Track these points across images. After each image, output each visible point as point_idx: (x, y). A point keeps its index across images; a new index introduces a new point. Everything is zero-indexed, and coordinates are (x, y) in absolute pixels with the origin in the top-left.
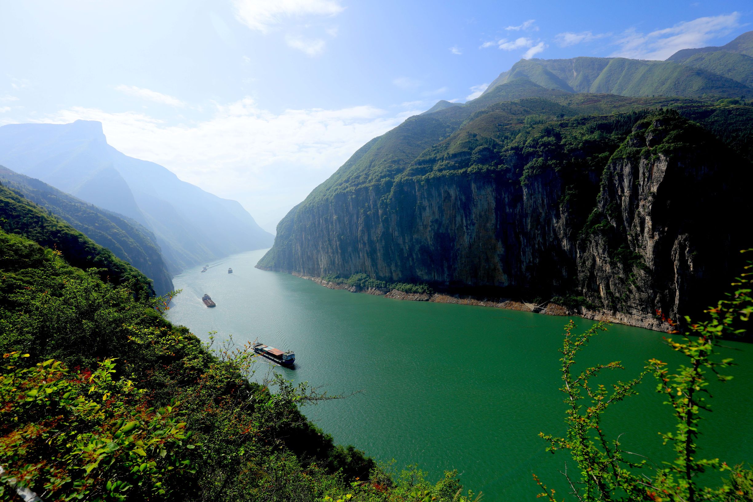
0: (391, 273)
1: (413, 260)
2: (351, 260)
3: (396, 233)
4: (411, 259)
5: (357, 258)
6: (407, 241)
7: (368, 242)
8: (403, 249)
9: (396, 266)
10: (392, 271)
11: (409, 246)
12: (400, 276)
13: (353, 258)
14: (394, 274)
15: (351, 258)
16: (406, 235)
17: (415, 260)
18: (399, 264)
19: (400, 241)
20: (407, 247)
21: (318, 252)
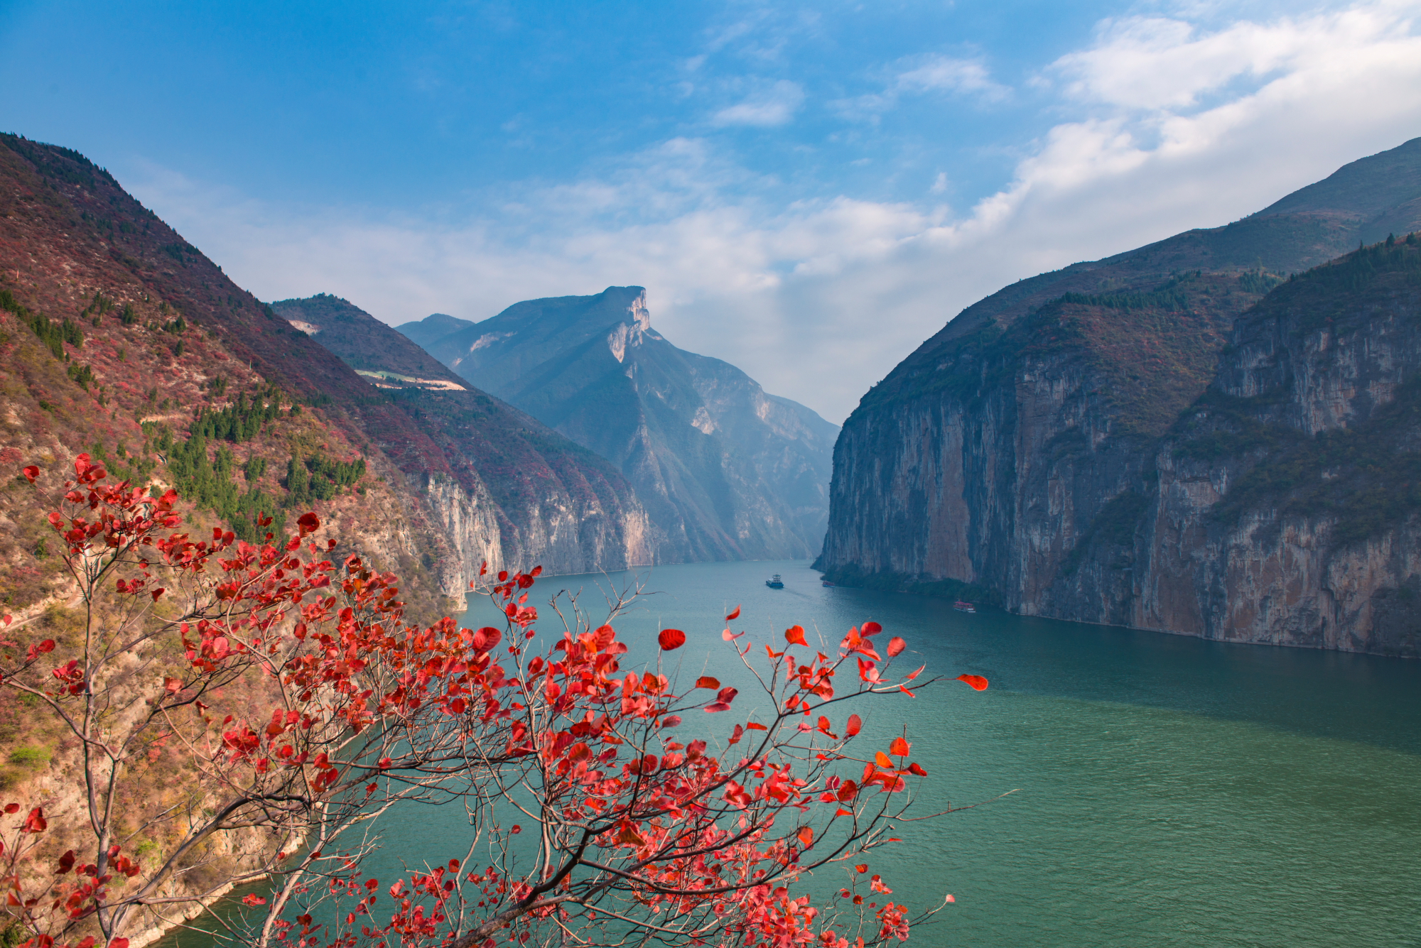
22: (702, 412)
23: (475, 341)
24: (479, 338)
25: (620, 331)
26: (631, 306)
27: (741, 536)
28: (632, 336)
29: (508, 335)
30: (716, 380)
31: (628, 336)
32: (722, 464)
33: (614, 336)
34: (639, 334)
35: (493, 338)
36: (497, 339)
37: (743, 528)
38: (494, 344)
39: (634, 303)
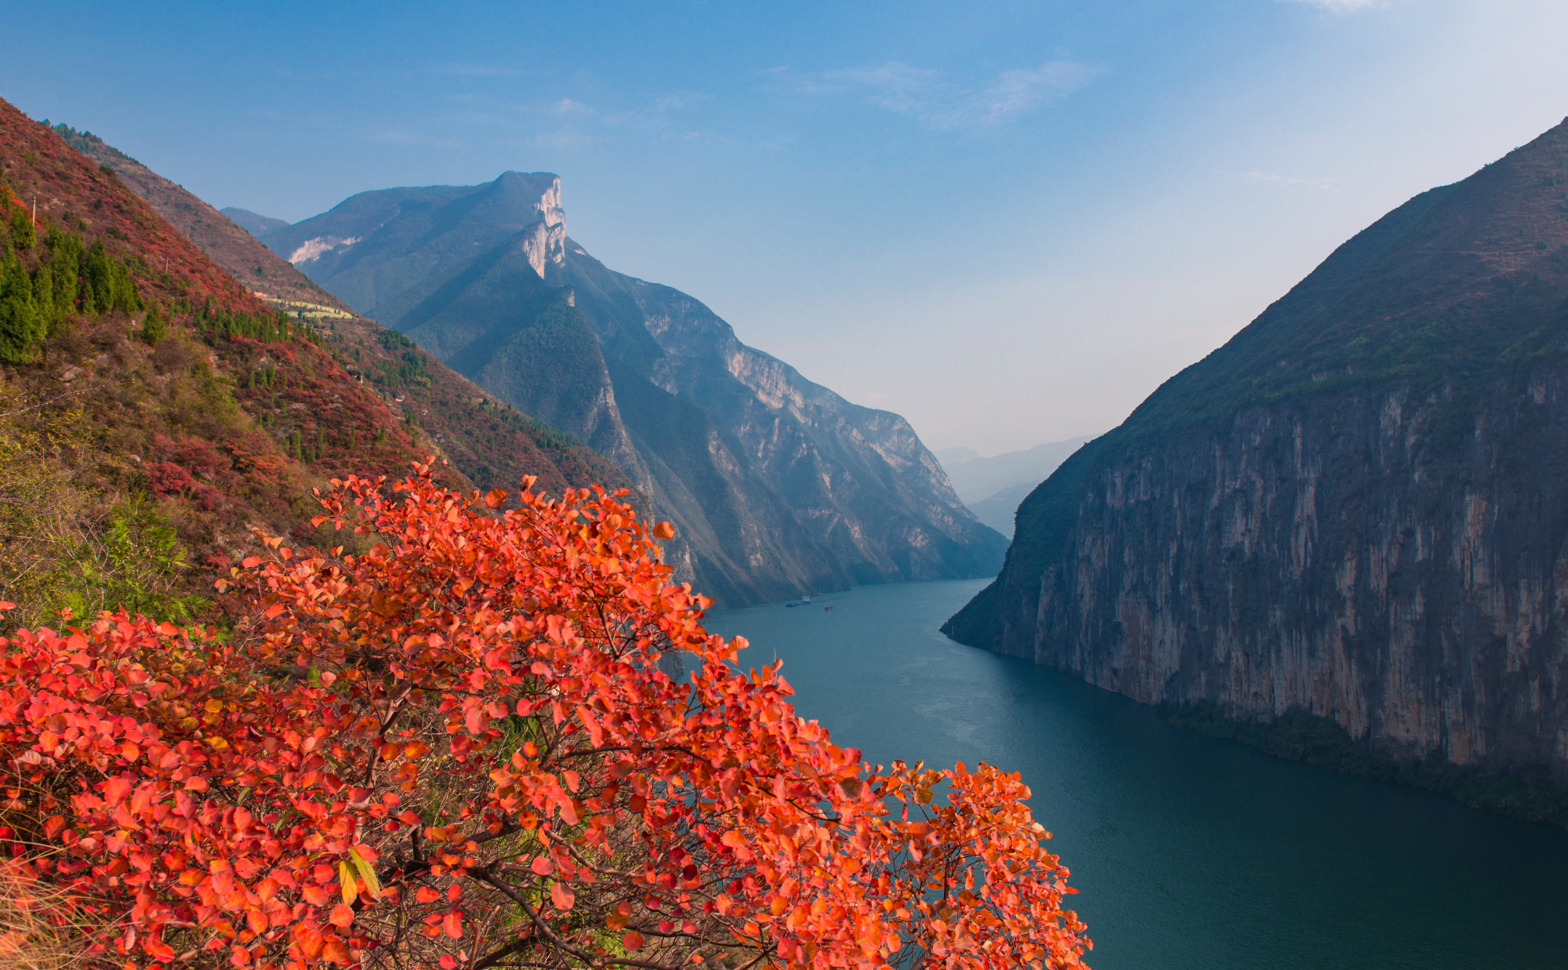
0: (1444, 733)
1: (1545, 688)
2: (1278, 658)
3: (1480, 575)
4: (1535, 684)
5: (1305, 652)
6: (1523, 608)
7: (1354, 600)
8: (1502, 642)
9: (1467, 704)
10: (1448, 722)
11: (1533, 630)
12: (1480, 747)
13: (1285, 651)
14: (1453, 738)
15: (1279, 651)
16: (1523, 583)
17: (1555, 693)
18: (1480, 698)
19: (1495, 606)
20: (1524, 636)
21: (1153, 609)
22: (662, 366)
23: (295, 250)
24: (302, 245)
25: (538, 236)
26: (540, 201)
27: (754, 563)
28: (552, 247)
29: (348, 242)
30: (667, 319)
31: (548, 246)
32: (710, 448)
33: (531, 244)
34: (562, 244)
35: (323, 247)
36: (330, 248)
37: (754, 550)
38: (325, 255)
39: (544, 197)
